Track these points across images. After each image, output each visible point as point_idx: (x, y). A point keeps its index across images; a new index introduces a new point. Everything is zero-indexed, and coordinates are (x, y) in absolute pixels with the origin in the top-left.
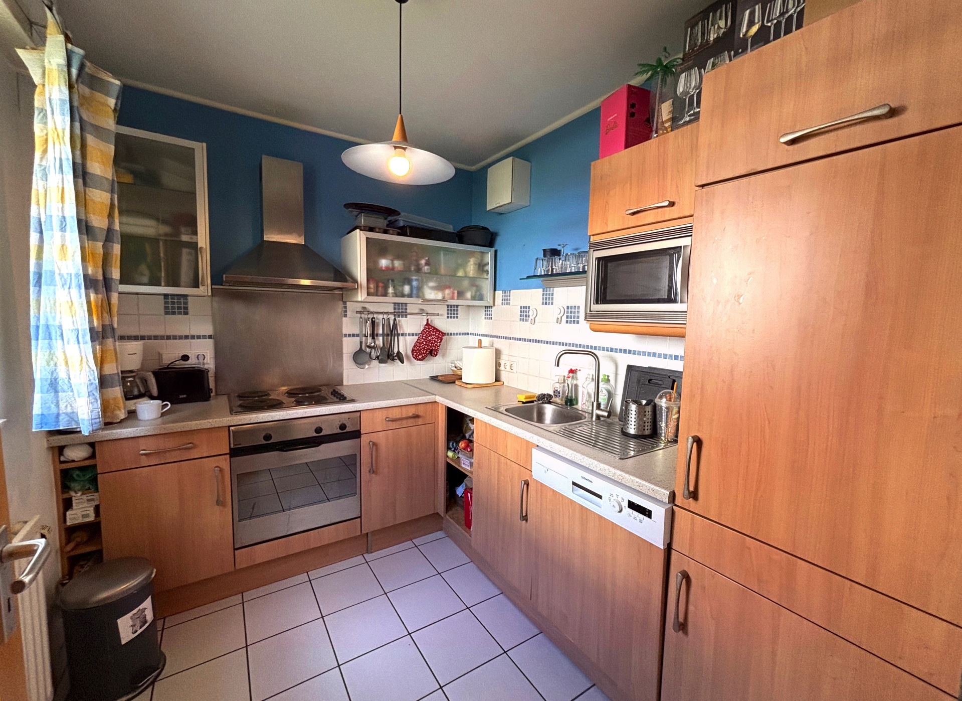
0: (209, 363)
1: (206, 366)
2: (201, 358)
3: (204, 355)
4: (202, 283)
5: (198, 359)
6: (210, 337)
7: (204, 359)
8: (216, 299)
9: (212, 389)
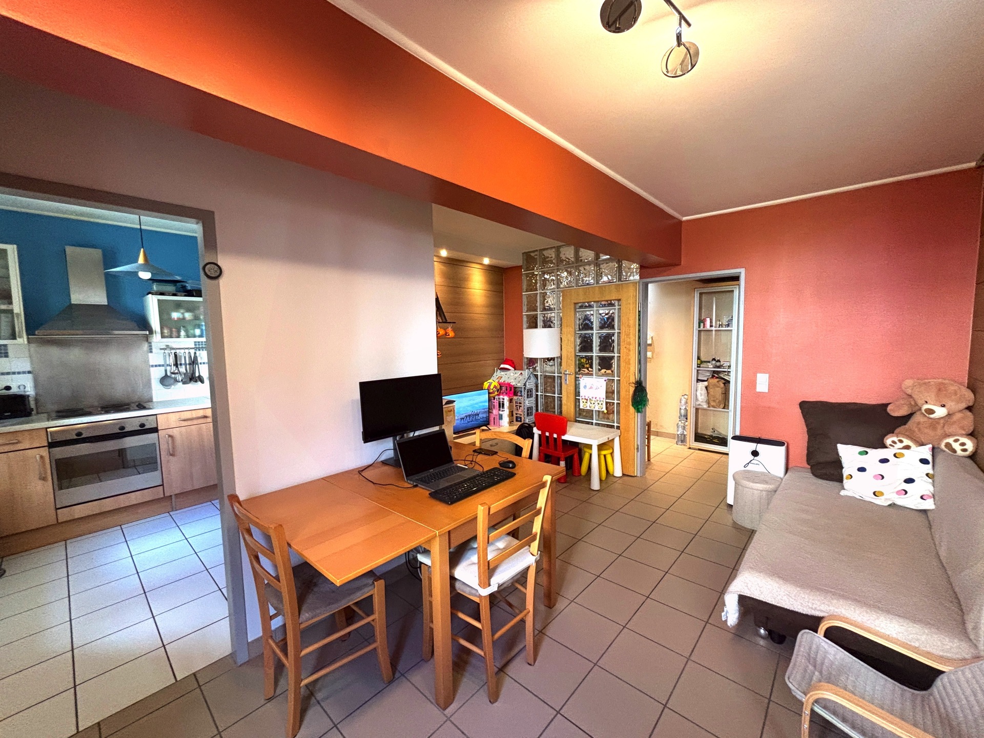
0: (30, 391)
1: (28, 393)
2: (22, 388)
3: (24, 385)
4: (19, 336)
5: (19, 389)
6: (29, 372)
7: (25, 388)
8: (33, 345)
9: (32, 409)
